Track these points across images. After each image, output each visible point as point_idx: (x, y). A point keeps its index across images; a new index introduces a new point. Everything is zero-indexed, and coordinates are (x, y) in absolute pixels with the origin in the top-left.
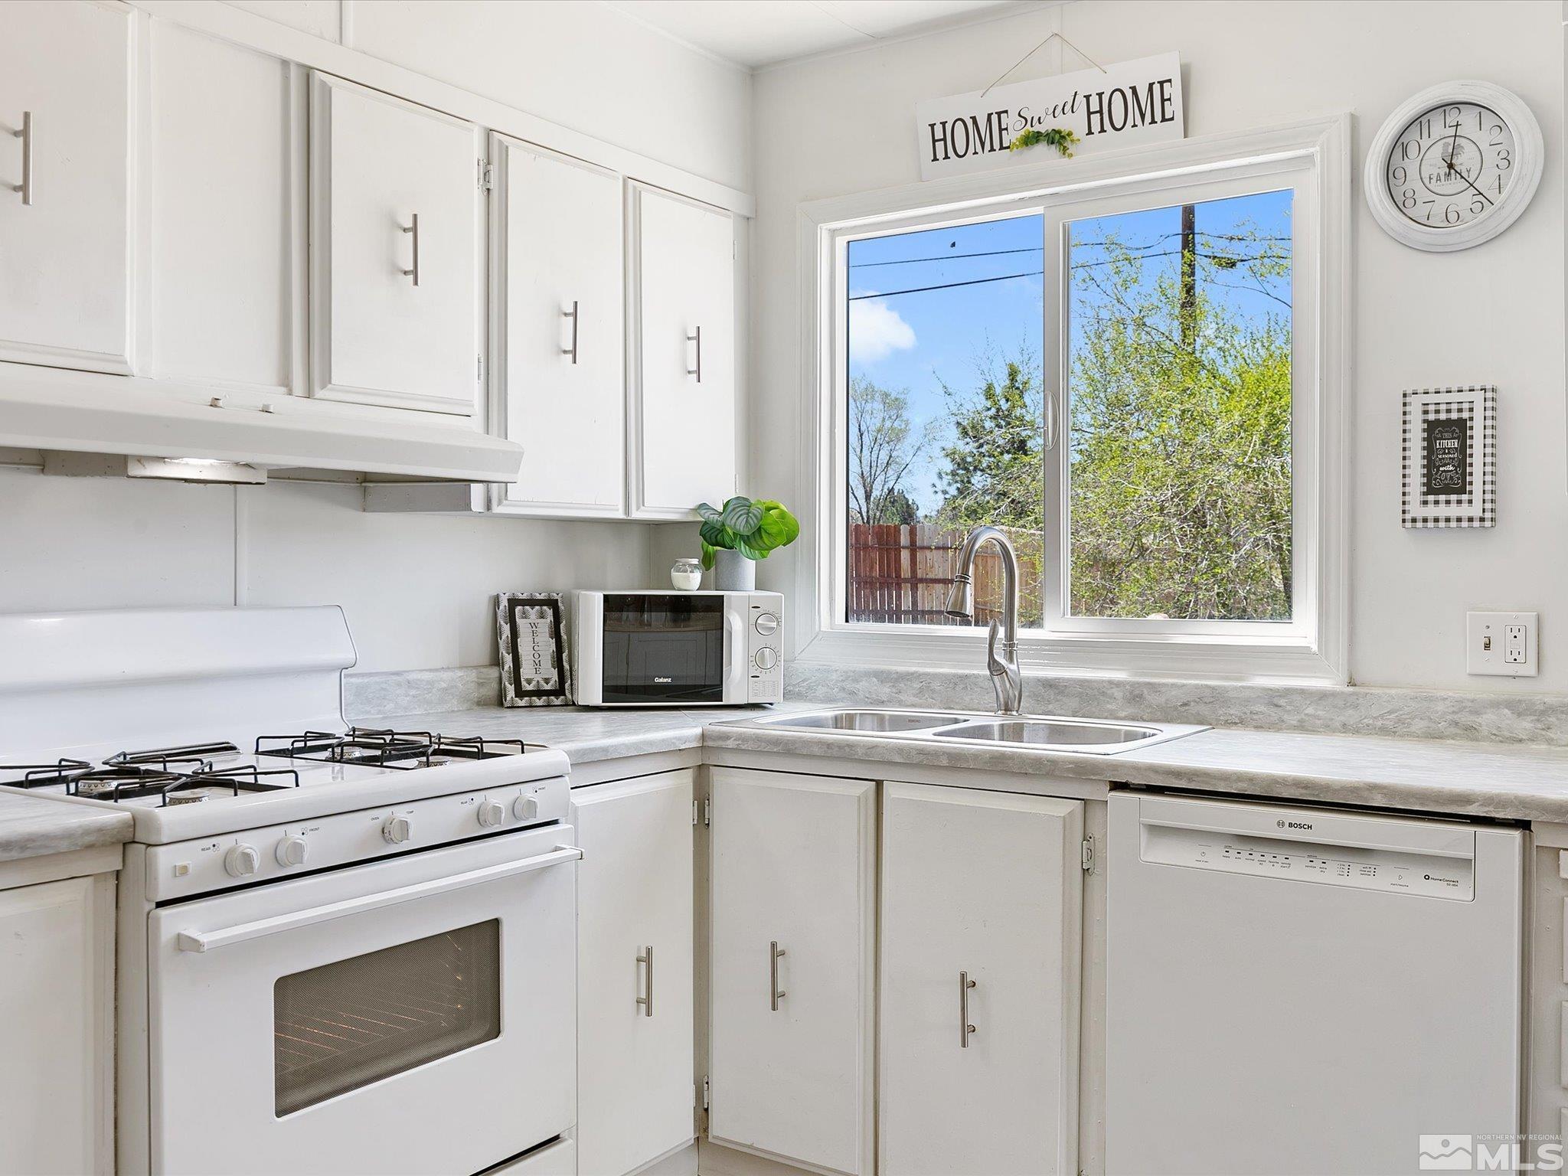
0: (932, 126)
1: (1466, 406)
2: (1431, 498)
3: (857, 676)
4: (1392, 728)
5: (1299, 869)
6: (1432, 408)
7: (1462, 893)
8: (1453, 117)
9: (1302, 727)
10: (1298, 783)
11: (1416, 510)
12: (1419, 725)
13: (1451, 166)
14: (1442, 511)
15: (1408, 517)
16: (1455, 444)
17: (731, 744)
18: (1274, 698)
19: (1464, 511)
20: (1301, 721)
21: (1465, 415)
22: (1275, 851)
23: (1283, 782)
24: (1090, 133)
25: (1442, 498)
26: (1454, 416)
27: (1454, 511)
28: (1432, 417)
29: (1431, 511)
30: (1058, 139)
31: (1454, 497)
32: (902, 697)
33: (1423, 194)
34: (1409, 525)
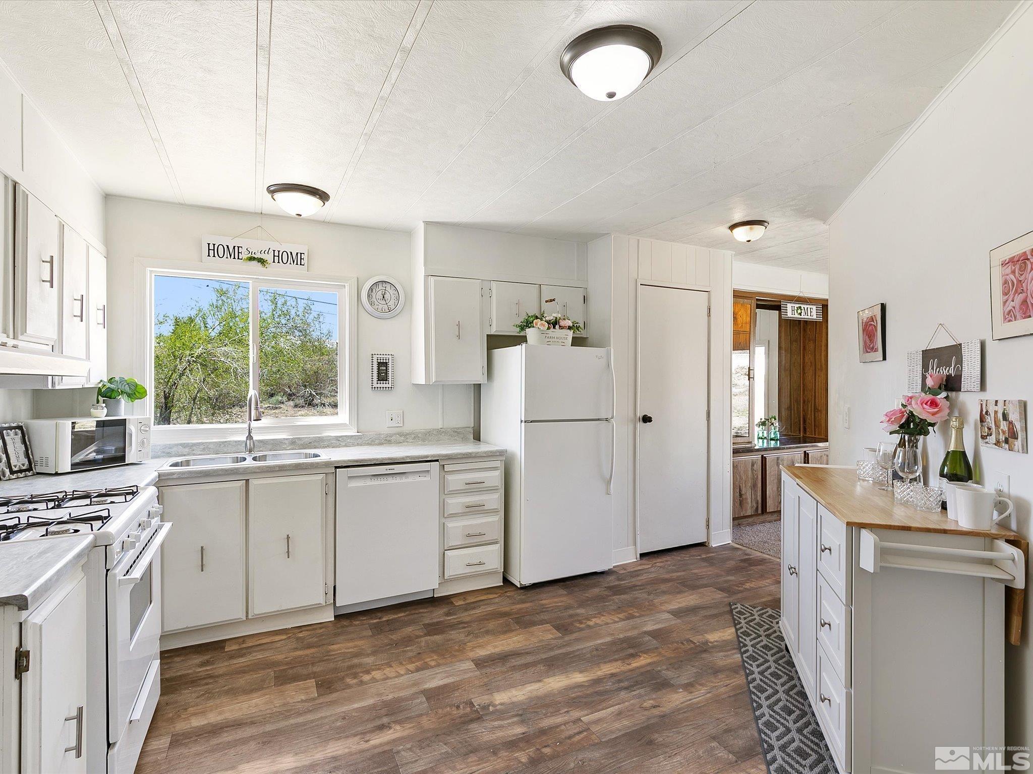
0: (209, 244)
1: (387, 359)
2: (379, 382)
3: (171, 447)
4: (371, 443)
5: (390, 481)
6: (379, 359)
7: (427, 479)
8: (384, 285)
9: (346, 446)
10: (389, 459)
11: (375, 385)
12: (377, 442)
13: (384, 297)
14: (382, 385)
15: (373, 387)
16: (385, 368)
17: (175, 476)
18: (337, 438)
19: (387, 385)
20: (346, 444)
21: (387, 361)
22: (381, 477)
23: (386, 459)
24: (274, 262)
25: (382, 382)
26: (385, 361)
27: (385, 385)
28: (379, 361)
29: (379, 385)
30: (262, 261)
31: (384, 382)
32: (194, 452)
33: (376, 303)
34: (373, 389)
